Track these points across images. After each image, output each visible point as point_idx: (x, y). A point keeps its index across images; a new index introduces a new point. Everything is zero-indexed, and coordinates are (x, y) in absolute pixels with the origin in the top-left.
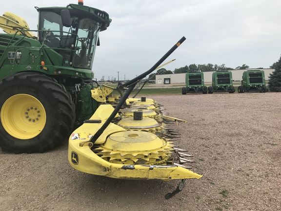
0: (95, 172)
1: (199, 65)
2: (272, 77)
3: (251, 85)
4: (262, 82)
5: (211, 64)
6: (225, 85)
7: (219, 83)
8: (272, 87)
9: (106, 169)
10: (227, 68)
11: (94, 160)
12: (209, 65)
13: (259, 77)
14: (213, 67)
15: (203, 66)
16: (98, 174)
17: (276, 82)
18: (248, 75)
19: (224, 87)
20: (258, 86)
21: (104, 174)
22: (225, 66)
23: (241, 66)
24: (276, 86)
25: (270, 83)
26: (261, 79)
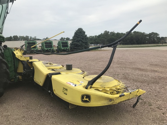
0: (105, 104)
1: (20, 36)
2: (71, 44)
3: (63, 48)
4: (68, 47)
5: (28, 36)
6: (50, 48)
7: (46, 47)
8: (72, 49)
9: (111, 100)
10: (37, 39)
11: (104, 96)
12: (27, 36)
13: (66, 44)
14: (29, 38)
15: (22, 37)
16: (107, 105)
17: (73, 47)
18: (61, 43)
19: (49, 49)
20: (67, 49)
21: (110, 103)
22: (36, 38)
23: (46, 38)
24: (74, 49)
25: (71, 48)
26: (67, 45)
